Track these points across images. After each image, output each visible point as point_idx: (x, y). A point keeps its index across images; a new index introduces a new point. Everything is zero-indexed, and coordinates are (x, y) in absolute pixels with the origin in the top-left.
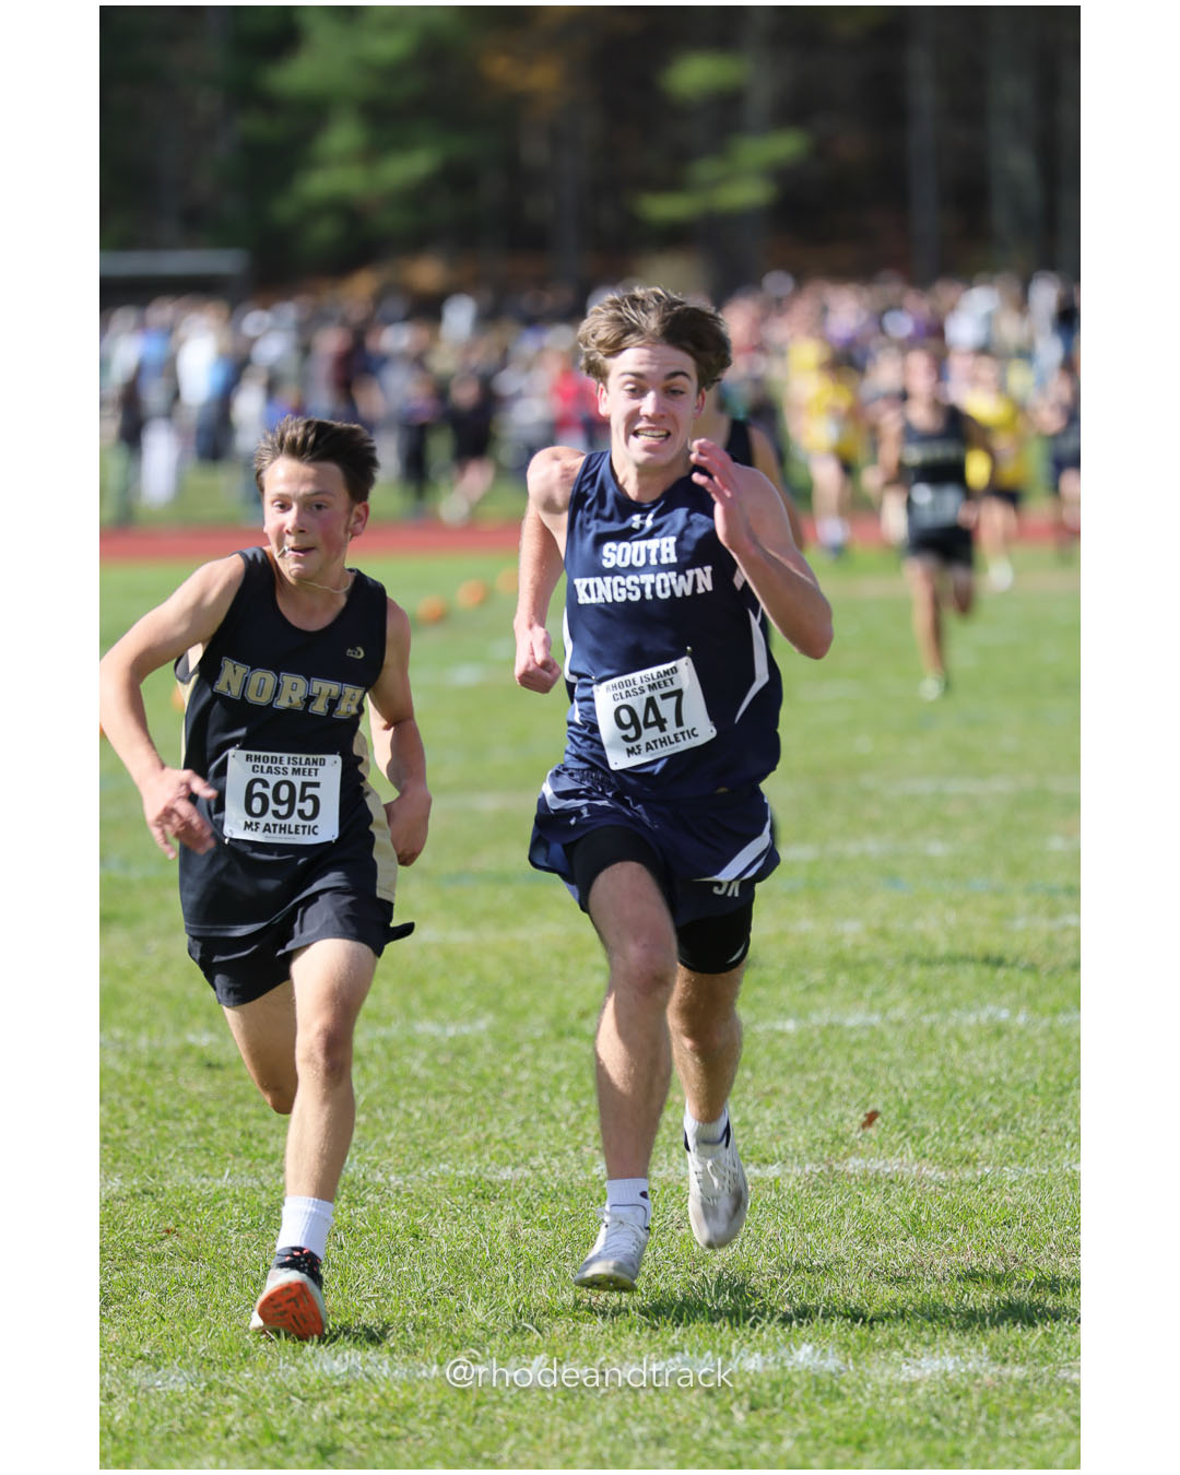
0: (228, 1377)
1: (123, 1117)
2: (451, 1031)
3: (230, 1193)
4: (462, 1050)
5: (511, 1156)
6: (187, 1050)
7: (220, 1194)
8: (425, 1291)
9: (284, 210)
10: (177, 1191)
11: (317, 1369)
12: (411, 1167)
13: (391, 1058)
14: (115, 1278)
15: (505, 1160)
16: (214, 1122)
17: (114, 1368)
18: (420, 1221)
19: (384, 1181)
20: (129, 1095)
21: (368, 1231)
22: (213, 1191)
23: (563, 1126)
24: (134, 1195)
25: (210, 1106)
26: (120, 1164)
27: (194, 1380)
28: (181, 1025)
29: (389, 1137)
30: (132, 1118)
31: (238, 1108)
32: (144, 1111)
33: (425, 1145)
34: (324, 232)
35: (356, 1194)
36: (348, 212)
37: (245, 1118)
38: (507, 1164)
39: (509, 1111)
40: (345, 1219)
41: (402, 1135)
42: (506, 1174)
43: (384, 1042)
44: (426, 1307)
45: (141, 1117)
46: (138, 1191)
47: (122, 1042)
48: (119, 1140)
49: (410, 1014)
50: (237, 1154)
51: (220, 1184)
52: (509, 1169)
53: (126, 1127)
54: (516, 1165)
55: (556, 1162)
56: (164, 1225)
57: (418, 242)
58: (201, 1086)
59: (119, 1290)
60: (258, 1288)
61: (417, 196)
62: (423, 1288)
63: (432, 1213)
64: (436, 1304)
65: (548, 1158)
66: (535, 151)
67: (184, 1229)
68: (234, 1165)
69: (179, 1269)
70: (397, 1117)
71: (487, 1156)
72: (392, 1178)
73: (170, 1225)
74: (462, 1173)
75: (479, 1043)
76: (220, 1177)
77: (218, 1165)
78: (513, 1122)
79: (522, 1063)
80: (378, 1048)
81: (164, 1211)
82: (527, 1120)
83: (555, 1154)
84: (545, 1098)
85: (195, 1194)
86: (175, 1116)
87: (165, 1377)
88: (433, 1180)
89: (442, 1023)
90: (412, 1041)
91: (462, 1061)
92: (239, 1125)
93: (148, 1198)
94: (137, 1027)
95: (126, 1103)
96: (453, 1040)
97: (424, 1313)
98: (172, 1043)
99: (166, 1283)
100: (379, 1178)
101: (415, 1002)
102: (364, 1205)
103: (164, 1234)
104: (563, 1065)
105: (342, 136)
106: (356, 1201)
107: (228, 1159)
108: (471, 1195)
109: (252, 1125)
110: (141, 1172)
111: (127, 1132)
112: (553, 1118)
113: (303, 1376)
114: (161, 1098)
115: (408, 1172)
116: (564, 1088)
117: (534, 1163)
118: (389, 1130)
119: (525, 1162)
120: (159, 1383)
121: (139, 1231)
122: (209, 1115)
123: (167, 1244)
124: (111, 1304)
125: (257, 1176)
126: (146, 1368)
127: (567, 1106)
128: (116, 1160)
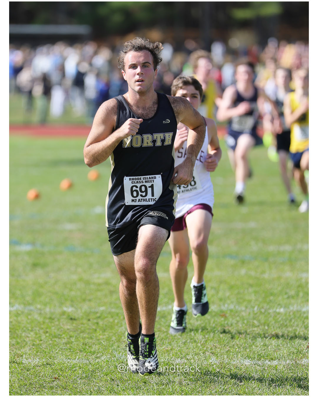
1: (40, 337)
3: (78, 365)
5: (180, 355)
6: (63, 313)
7: (74, 366)
10: (59, 364)
15: (178, 356)
16: (73, 339)
20: (42, 328)
22: (72, 364)
23: (199, 345)
24: (43, 365)
25: (72, 333)
26: (39, 353)
28: (61, 304)
30: (43, 337)
31: (82, 334)
32: (47, 335)
37: (84, 338)
38: (178, 357)
39: (179, 339)
42: (178, 361)
45: (46, 337)
46: (45, 363)
47: (40, 309)
48: (38, 345)
50: (81, 351)
51: (74, 362)
52: (179, 359)
53: (41, 340)
54: (182, 358)
55: (196, 357)
56: (54, 376)
58: (68, 326)
65: (193, 356)
67: (61, 378)
68: (80, 355)
71: (171, 355)
73: (56, 376)
75: (169, 313)
76: (75, 359)
77: (74, 355)
78: (181, 342)
81: (54, 371)
82: (186, 342)
83: (196, 354)
84: (193, 334)
85: (65, 365)
86: (59, 337)
91: (163, 320)
92: (82, 341)
93: (48, 366)
94: (45, 305)
95: (41, 331)
96: (159, 312)
98: (58, 310)
103: (54, 379)
104: (199, 322)
107: (78, 353)
109: (87, 341)
110: (46, 357)
111: (41, 342)
112: (195, 341)
114: (54, 330)
116: (200, 330)
117: (188, 357)
119: (185, 357)
121: (45, 378)
122: (71, 337)
123: (55, 383)
125: (88, 359)
127: (201, 337)
128: (37, 352)
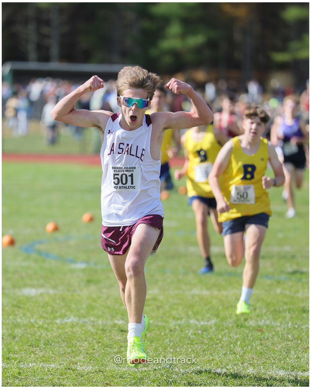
1: (93, 346)
2: (202, 323)
3: (128, 373)
4: (205, 330)
5: (220, 365)
6: (115, 325)
7: (124, 373)
9: (154, 52)
10: (110, 371)
12: (187, 367)
13: (181, 331)
15: (218, 366)
19: (178, 371)
20: (95, 339)
22: (122, 372)
23: (238, 356)
24: (96, 372)
26: (92, 361)
28: (113, 317)
30: (96, 347)
32: (100, 344)
34: (167, 60)
36: (175, 54)
38: (219, 367)
39: (220, 350)
43: (179, 326)
45: (99, 346)
46: (98, 370)
47: (93, 322)
48: (91, 353)
49: (188, 317)
51: (124, 369)
52: (220, 369)
55: (235, 367)
56: (105, 382)
57: (198, 65)
58: (119, 337)
61: (198, 50)
65: (233, 366)
66: (238, 37)
67: (112, 384)
70: (183, 351)
71: (212, 365)
72: (181, 370)
73: (108, 382)
75: (211, 327)
78: (221, 354)
79: (225, 334)
80: (177, 327)
81: (106, 377)
82: (226, 353)
83: (235, 365)
84: (232, 346)
85: (116, 372)
86: (110, 346)
89: (198, 320)
90: (189, 326)
91: (205, 333)
93: (101, 373)
94: (98, 317)
95: (94, 341)
96: (202, 326)
98: (110, 323)
101: (190, 313)
102: (172, 378)
103: (105, 385)
104: (238, 336)
105: (175, 29)
106: (169, 377)
108: (207, 377)
110: (98, 365)
111: (94, 351)
112: (234, 353)
114: (106, 340)
116: (239, 343)
117: (228, 368)
118: (180, 354)
119: (225, 367)
121: (97, 384)
122: (121, 347)
127: (239, 349)
128: (90, 360)
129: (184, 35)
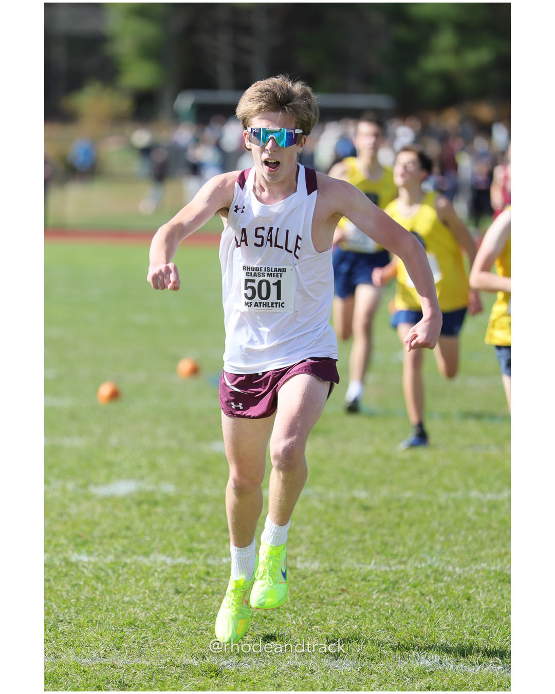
0: (372, 665)
1: (321, 532)
2: (489, 496)
3: (374, 573)
4: (494, 506)
6: (353, 500)
7: (369, 573)
8: (473, 627)
9: (413, 76)
10: (348, 570)
11: (417, 663)
12: (467, 564)
13: (457, 508)
14: (316, 612)
16: (367, 536)
17: (315, 657)
18: (471, 592)
19: (453, 570)
20: (324, 520)
21: (444, 596)
22: (365, 571)
24: (325, 571)
25: (365, 528)
26: (319, 555)
27: (355, 665)
28: (351, 486)
29: (456, 549)
30: (326, 532)
31: (379, 530)
32: (331, 529)
33: (474, 553)
34: (434, 89)
35: (439, 577)
36: (446, 78)
37: (383, 535)
40: (433, 588)
41: (462, 548)
43: (454, 500)
44: (473, 635)
45: (330, 532)
46: (328, 569)
47: (321, 494)
48: (318, 543)
49: (468, 487)
50: (378, 553)
51: (369, 568)
56: (340, 587)
57: (480, 95)
58: (361, 518)
59: (318, 619)
60: (388, 621)
61: (482, 72)
62: (472, 626)
63: (477, 587)
64: (478, 634)
67: (350, 590)
68: (376, 559)
69: (348, 610)
70: (460, 539)
71: (505, 561)
72: (457, 569)
73: (344, 587)
74: (493, 568)
75: (503, 504)
76: (370, 564)
77: (368, 558)
80: (450, 503)
81: (341, 580)
85: (356, 572)
86: (347, 532)
87: (340, 663)
88: (477, 571)
89: (483, 492)
90: (468, 501)
91: (494, 512)
92: (380, 539)
93: (333, 573)
94: (328, 487)
95: (322, 524)
96: (489, 501)
97: (472, 638)
98: (346, 496)
99: (342, 616)
100: (450, 568)
101: (471, 481)
102: (442, 582)
103: (340, 592)
105: (445, 39)
106: (438, 580)
107: (374, 555)
109: (387, 539)
110: (329, 560)
111: (322, 539)
113: (410, 666)
114: (340, 523)
115: (465, 566)
118: (456, 544)
120: (337, 666)
121: (328, 590)
122: (364, 533)
123: (341, 598)
124: (313, 625)
125: (389, 565)
126: (331, 658)
128: (317, 553)
129: (458, 51)
